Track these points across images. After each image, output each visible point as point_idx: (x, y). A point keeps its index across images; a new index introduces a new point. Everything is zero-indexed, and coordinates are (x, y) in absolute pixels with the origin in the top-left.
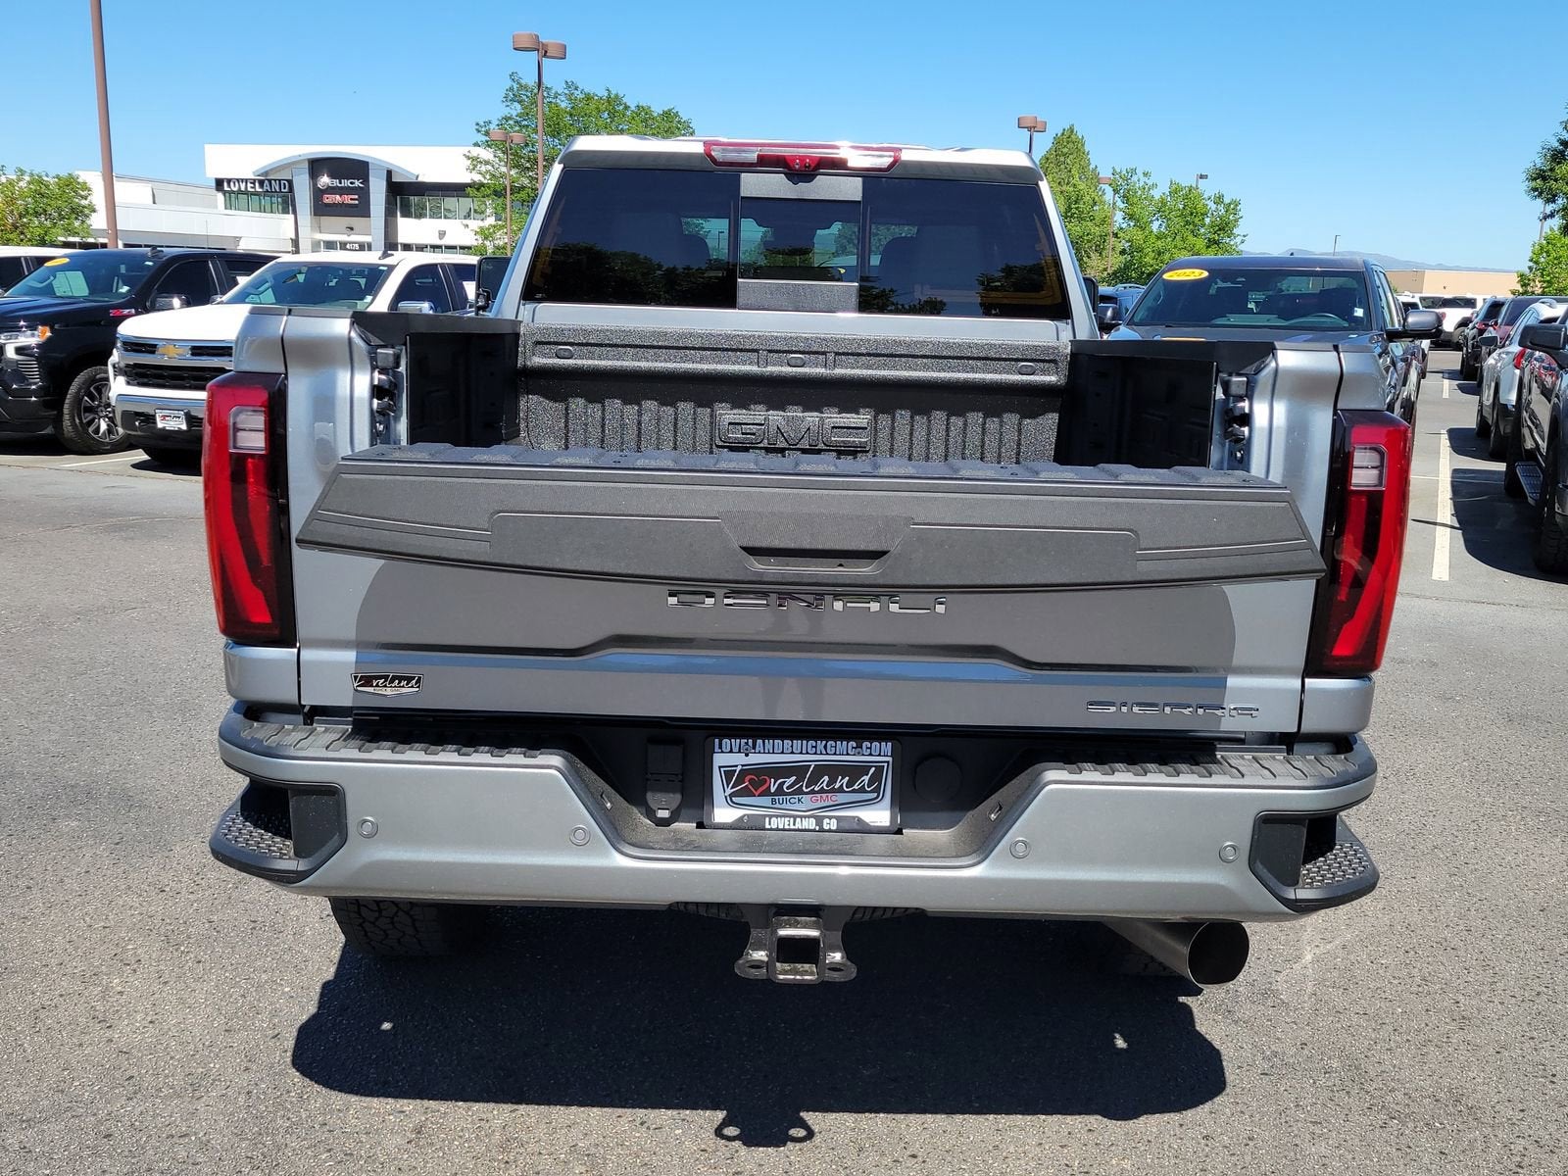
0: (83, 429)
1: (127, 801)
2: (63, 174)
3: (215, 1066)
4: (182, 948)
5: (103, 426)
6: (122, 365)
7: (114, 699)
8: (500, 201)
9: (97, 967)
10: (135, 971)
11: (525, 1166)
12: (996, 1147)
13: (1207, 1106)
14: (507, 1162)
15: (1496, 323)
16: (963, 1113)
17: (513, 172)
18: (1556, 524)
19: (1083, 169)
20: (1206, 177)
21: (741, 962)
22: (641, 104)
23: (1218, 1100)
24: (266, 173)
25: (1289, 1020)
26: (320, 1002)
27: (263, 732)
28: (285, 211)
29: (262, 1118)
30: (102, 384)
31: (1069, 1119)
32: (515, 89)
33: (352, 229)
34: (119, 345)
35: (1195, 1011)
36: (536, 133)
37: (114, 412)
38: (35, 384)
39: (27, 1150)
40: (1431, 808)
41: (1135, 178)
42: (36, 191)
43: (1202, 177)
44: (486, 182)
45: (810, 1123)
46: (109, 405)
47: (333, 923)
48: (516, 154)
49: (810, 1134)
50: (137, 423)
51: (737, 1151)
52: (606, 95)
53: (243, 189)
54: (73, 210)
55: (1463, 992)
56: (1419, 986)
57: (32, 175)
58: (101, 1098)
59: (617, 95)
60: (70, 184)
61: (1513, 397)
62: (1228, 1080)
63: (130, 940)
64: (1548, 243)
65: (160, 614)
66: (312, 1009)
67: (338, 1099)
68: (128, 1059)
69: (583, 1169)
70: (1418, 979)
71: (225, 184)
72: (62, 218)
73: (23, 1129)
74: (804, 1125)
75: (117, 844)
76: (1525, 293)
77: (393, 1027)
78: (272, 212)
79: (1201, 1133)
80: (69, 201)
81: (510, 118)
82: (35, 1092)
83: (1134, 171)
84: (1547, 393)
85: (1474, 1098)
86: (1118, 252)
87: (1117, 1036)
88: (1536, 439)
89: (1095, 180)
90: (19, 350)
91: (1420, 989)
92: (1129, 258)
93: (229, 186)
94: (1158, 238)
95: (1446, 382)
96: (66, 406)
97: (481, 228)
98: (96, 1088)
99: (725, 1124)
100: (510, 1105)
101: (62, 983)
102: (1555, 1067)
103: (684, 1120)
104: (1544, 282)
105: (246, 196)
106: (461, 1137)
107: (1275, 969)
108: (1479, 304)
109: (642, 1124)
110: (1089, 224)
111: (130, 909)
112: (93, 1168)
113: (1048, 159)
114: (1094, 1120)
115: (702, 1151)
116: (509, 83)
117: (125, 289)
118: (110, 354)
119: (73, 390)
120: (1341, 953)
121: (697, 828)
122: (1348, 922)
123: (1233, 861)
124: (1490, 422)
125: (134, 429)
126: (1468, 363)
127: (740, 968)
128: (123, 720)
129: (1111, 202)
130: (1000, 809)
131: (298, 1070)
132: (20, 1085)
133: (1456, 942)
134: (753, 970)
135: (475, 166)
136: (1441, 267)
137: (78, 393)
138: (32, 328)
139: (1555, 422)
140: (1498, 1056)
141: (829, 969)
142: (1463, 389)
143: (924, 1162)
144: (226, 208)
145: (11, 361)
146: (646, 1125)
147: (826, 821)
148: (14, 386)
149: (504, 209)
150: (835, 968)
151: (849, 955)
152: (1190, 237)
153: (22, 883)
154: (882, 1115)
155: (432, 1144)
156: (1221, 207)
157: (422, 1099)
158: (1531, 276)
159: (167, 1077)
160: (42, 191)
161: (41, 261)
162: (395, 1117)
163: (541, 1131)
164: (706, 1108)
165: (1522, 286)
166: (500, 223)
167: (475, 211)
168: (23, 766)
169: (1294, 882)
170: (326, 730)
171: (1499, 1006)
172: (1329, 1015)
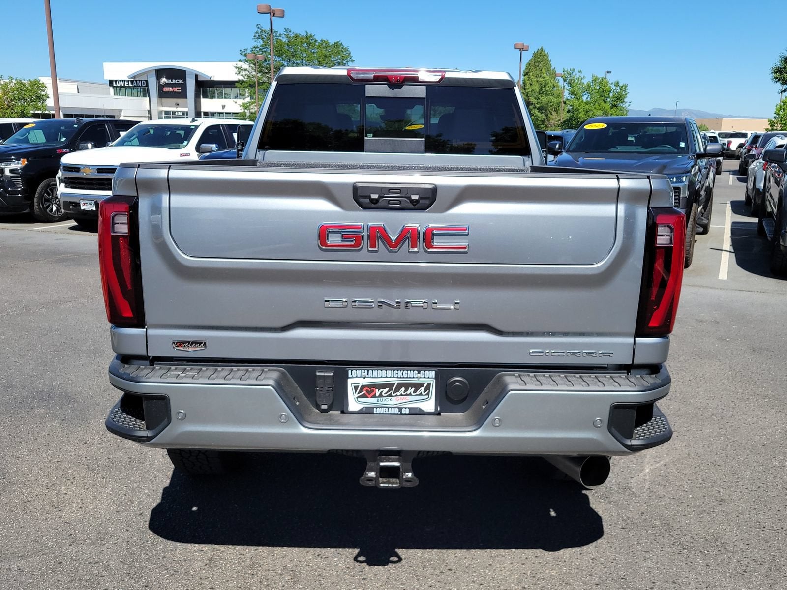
0: (44, 210)
1: (67, 398)
2: (33, 79)
3: (111, 529)
4: (95, 472)
5: (54, 209)
6: (63, 178)
7: (61, 347)
8: (253, 89)
9: (54, 481)
10: (72, 483)
11: (261, 576)
12: (490, 565)
13: (594, 544)
14: (253, 575)
15: (756, 147)
16: (475, 549)
17: (259, 75)
18: (781, 251)
19: (548, 70)
20: (611, 72)
21: (363, 478)
22: (323, 39)
23: (599, 541)
24: (134, 77)
25: (636, 502)
26: (162, 497)
27: (130, 370)
28: (144, 96)
29: (134, 554)
30: (53, 188)
31: (526, 551)
32: (259, 32)
33: (178, 104)
34: (61, 168)
35: (590, 497)
36: (270, 55)
37: (59, 201)
38: (20, 188)
39: (21, 570)
40: (712, 395)
41: (574, 74)
42: (19, 88)
43: (608, 72)
44: (245, 80)
45: (400, 554)
46: (57, 198)
47: (168, 459)
48: (260, 66)
49: (400, 560)
50: (71, 207)
51: (364, 568)
52: (305, 34)
53: (123, 85)
54: (37, 97)
55: (723, 487)
56: (701, 484)
57: (16, 80)
58: (56, 545)
59: (311, 35)
60: (36, 85)
61: (762, 185)
62: (605, 531)
63: (70, 468)
64: (784, 104)
65: (84, 304)
66: (159, 501)
67: (171, 544)
68: (69, 526)
69: (290, 577)
70: (700, 481)
71: (114, 82)
72: (32, 101)
73: (19, 560)
74: (397, 555)
75: (63, 420)
76: (772, 130)
77: (198, 510)
78: (137, 96)
79: (590, 557)
80: (36, 93)
81: (257, 47)
82: (25, 542)
83: (574, 70)
84: (777, 183)
85: (725, 539)
86: (566, 111)
87: (551, 510)
88: (772, 207)
89: (554, 75)
90: (12, 171)
91: (701, 485)
92: (572, 114)
93: (116, 84)
94: (587, 104)
95: (731, 176)
96: (35, 199)
97: (243, 104)
98: (54, 540)
99: (359, 555)
100: (254, 547)
101: (37, 489)
102: (765, 523)
103: (338, 553)
104: (782, 124)
105: (124, 89)
106: (230, 562)
107: (631, 476)
108: (749, 136)
109: (319, 555)
110: (551, 97)
111: (70, 453)
112: (53, 579)
113: (530, 64)
114: (539, 552)
115: (348, 568)
116: (256, 30)
117: (63, 139)
118: (57, 172)
119: (39, 190)
120: (663, 468)
121: (341, 413)
122: (667, 452)
123: (600, 427)
124: (751, 197)
125: (70, 210)
126: (742, 166)
127: (362, 481)
128: (66, 358)
129: (562, 86)
130: (487, 403)
131: (152, 531)
132: (17, 539)
133: (720, 462)
134: (368, 482)
135: (240, 72)
136: (731, 116)
137: (42, 191)
138: (18, 160)
139: (780, 198)
140: (738, 518)
141: (406, 481)
142: (740, 180)
143: (455, 572)
144: (114, 95)
145: (8, 176)
146: (320, 556)
147: (403, 409)
148: (10, 189)
149: (255, 93)
150: (408, 480)
151: (415, 474)
152: (602, 103)
153: (17, 440)
154: (435, 550)
155: (217, 566)
156: (618, 88)
157: (212, 544)
158: (776, 121)
159: (88, 534)
160: (22, 88)
161: (22, 125)
162: (199, 553)
163: (269, 560)
164: (349, 547)
165: (771, 126)
166: (253, 100)
167: (240, 94)
168: (16, 381)
169: (630, 436)
170: (160, 368)
171: (740, 494)
172: (656, 499)
